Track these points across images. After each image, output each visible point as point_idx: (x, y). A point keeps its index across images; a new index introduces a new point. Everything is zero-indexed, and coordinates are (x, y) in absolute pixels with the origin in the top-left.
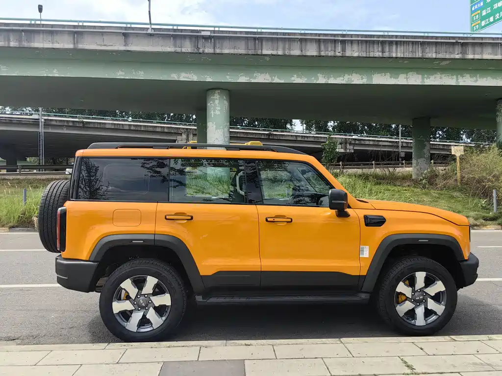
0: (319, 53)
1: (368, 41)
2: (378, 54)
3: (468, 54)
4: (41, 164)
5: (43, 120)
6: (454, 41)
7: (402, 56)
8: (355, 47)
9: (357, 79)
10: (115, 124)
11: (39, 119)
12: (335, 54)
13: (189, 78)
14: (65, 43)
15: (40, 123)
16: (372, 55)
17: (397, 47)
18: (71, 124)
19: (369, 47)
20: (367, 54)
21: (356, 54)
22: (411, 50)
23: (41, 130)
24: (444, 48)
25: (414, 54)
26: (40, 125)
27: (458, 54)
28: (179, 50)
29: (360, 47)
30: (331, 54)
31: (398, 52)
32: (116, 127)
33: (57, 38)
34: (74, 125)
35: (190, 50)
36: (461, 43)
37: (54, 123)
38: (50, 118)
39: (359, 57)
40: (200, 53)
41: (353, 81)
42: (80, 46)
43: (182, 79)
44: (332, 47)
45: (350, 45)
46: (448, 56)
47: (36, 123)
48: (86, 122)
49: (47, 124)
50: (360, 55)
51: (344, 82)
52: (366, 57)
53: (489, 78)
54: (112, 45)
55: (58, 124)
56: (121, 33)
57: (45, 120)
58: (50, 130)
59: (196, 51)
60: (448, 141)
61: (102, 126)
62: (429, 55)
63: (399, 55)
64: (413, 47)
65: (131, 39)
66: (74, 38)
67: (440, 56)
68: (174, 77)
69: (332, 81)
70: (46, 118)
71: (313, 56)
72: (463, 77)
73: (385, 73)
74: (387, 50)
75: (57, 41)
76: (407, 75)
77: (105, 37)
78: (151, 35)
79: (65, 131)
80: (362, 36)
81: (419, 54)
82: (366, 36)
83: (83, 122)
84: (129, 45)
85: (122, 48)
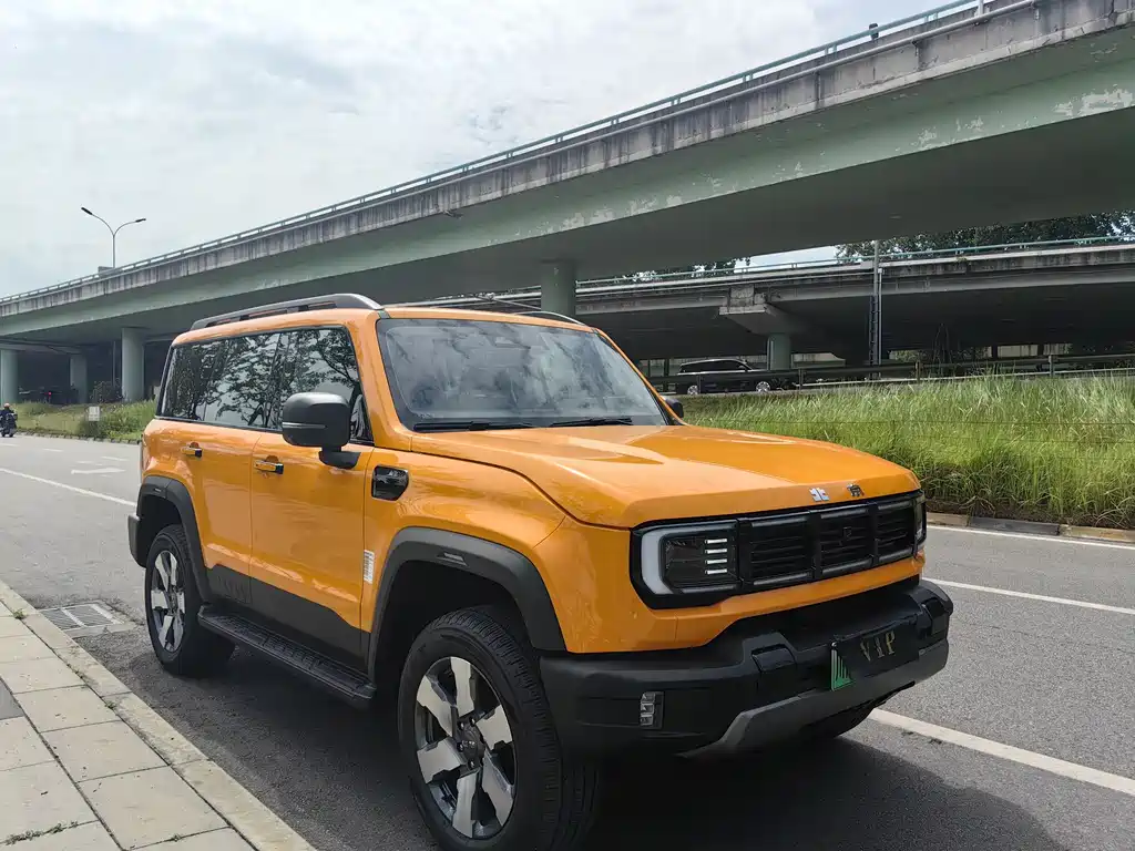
4: (875, 363)
5: (880, 271)
10: (1045, 257)
11: (872, 270)
13: (1111, 104)
14: (801, 104)
15: (876, 277)
18: (940, 272)
23: (877, 292)
26: (875, 281)
28: (1055, 37)
32: (1049, 264)
33: (788, 96)
34: (948, 273)
35: (1087, 28)
37: (904, 274)
38: (896, 264)
40: (1121, 27)
42: (828, 101)
43: (1086, 111)
47: (866, 278)
48: (973, 261)
49: (891, 277)
54: (893, 78)
55: (913, 274)
56: (908, 42)
57: (884, 268)
58: (897, 291)
59: (1107, 24)
61: (1013, 266)
65: (935, 50)
66: (817, 86)
68: (1064, 111)
70: (887, 264)
75: (785, 105)
77: (879, 65)
78: (982, 23)
79: (929, 289)
83: (966, 262)
84: (930, 65)
85: (914, 77)
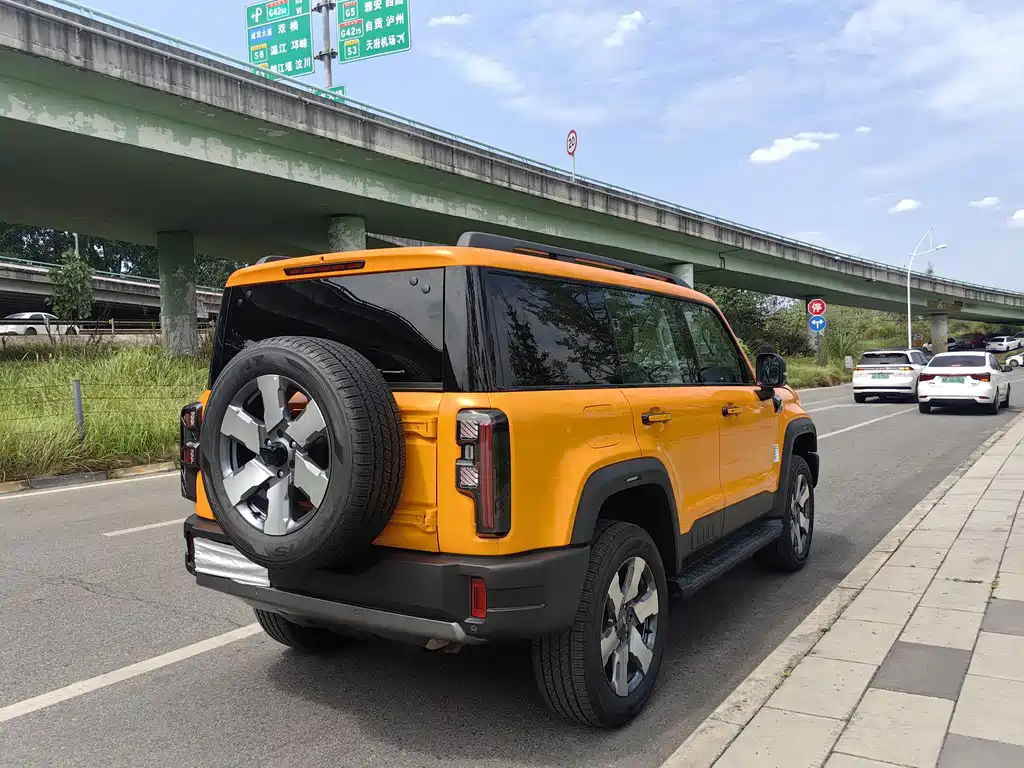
0: (29, 47)
1: (139, 50)
2: (162, 84)
3: (316, 127)
6: (297, 97)
7: (209, 102)
8: (113, 54)
9: (104, 128)
12: (68, 58)
16: (149, 82)
17: (198, 81)
19: (144, 65)
20: (139, 78)
21: (116, 73)
22: (223, 93)
24: (278, 104)
25: (230, 104)
27: (301, 123)
29: (124, 56)
30: (57, 54)
31: (200, 92)
36: (306, 102)
39: (120, 80)
41: (95, 131)
44: (59, 39)
45: (101, 46)
46: (285, 123)
50: (125, 77)
51: (73, 129)
52: (138, 85)
53: (337, 177)
60: (149, 279)
62: (255, 113)
63: (203, 98)
64: (227, 89)
67: (274, 118)
69: (45, 119)
71: (12, 49)
72: (299, 166)
73: (163, 128)
74: (181, 81)
76: (206, 142)
80: (127, 34)
81: (238, 107)
82: (137, 38)
